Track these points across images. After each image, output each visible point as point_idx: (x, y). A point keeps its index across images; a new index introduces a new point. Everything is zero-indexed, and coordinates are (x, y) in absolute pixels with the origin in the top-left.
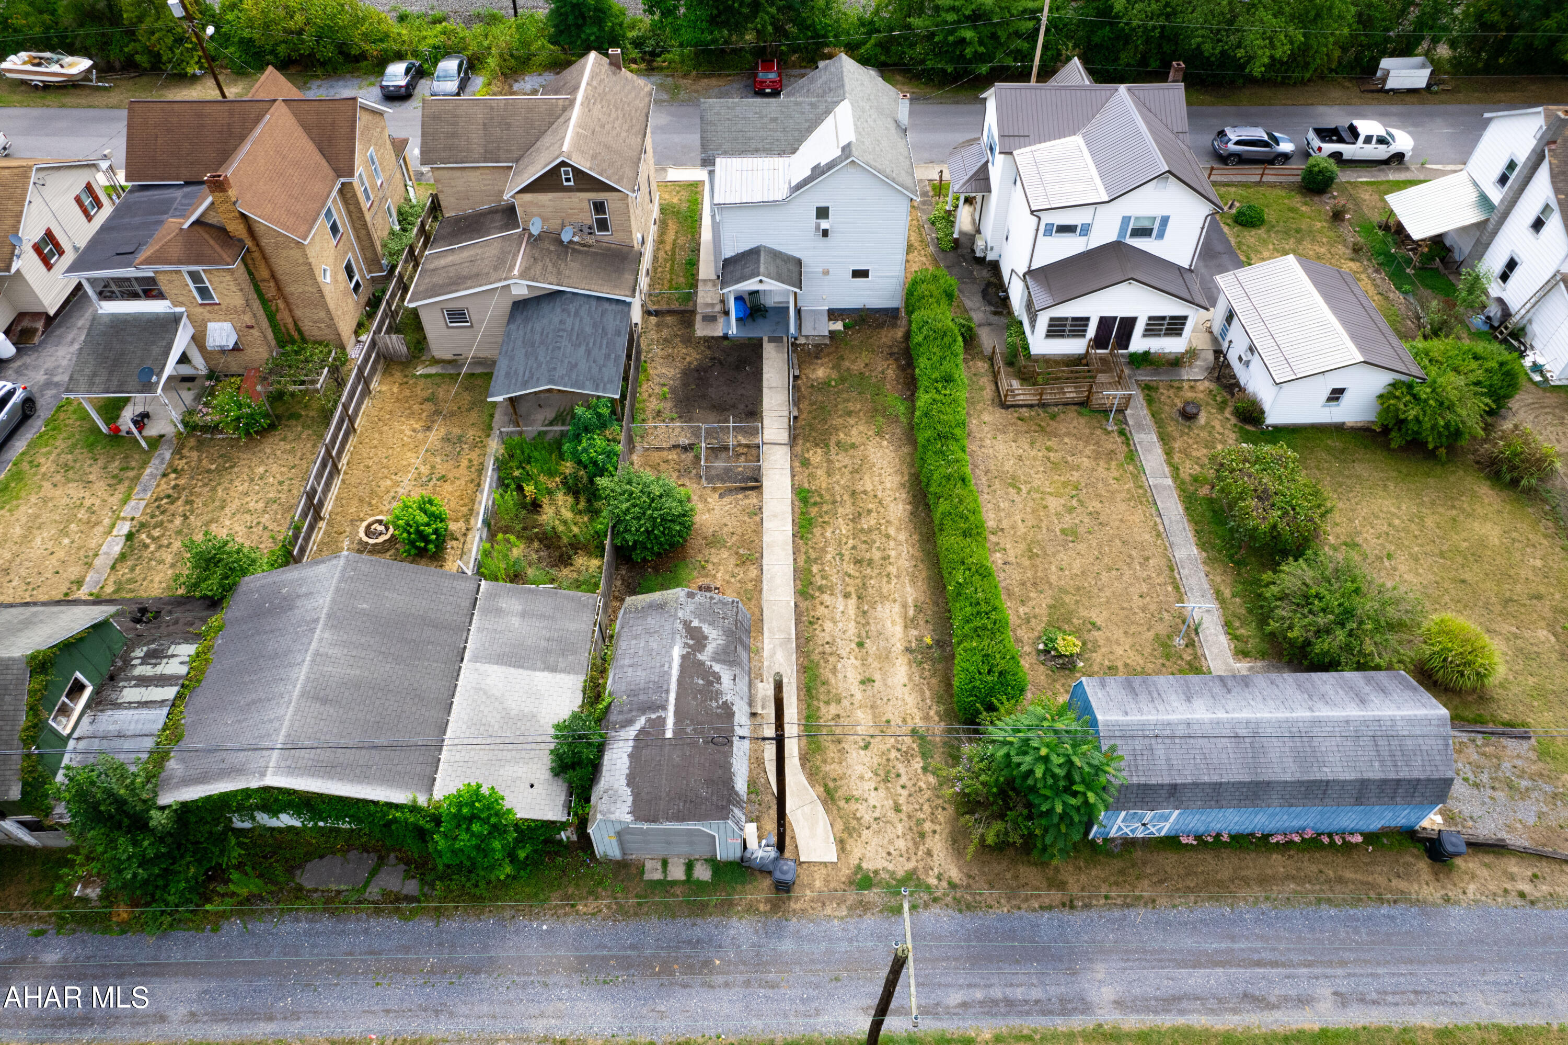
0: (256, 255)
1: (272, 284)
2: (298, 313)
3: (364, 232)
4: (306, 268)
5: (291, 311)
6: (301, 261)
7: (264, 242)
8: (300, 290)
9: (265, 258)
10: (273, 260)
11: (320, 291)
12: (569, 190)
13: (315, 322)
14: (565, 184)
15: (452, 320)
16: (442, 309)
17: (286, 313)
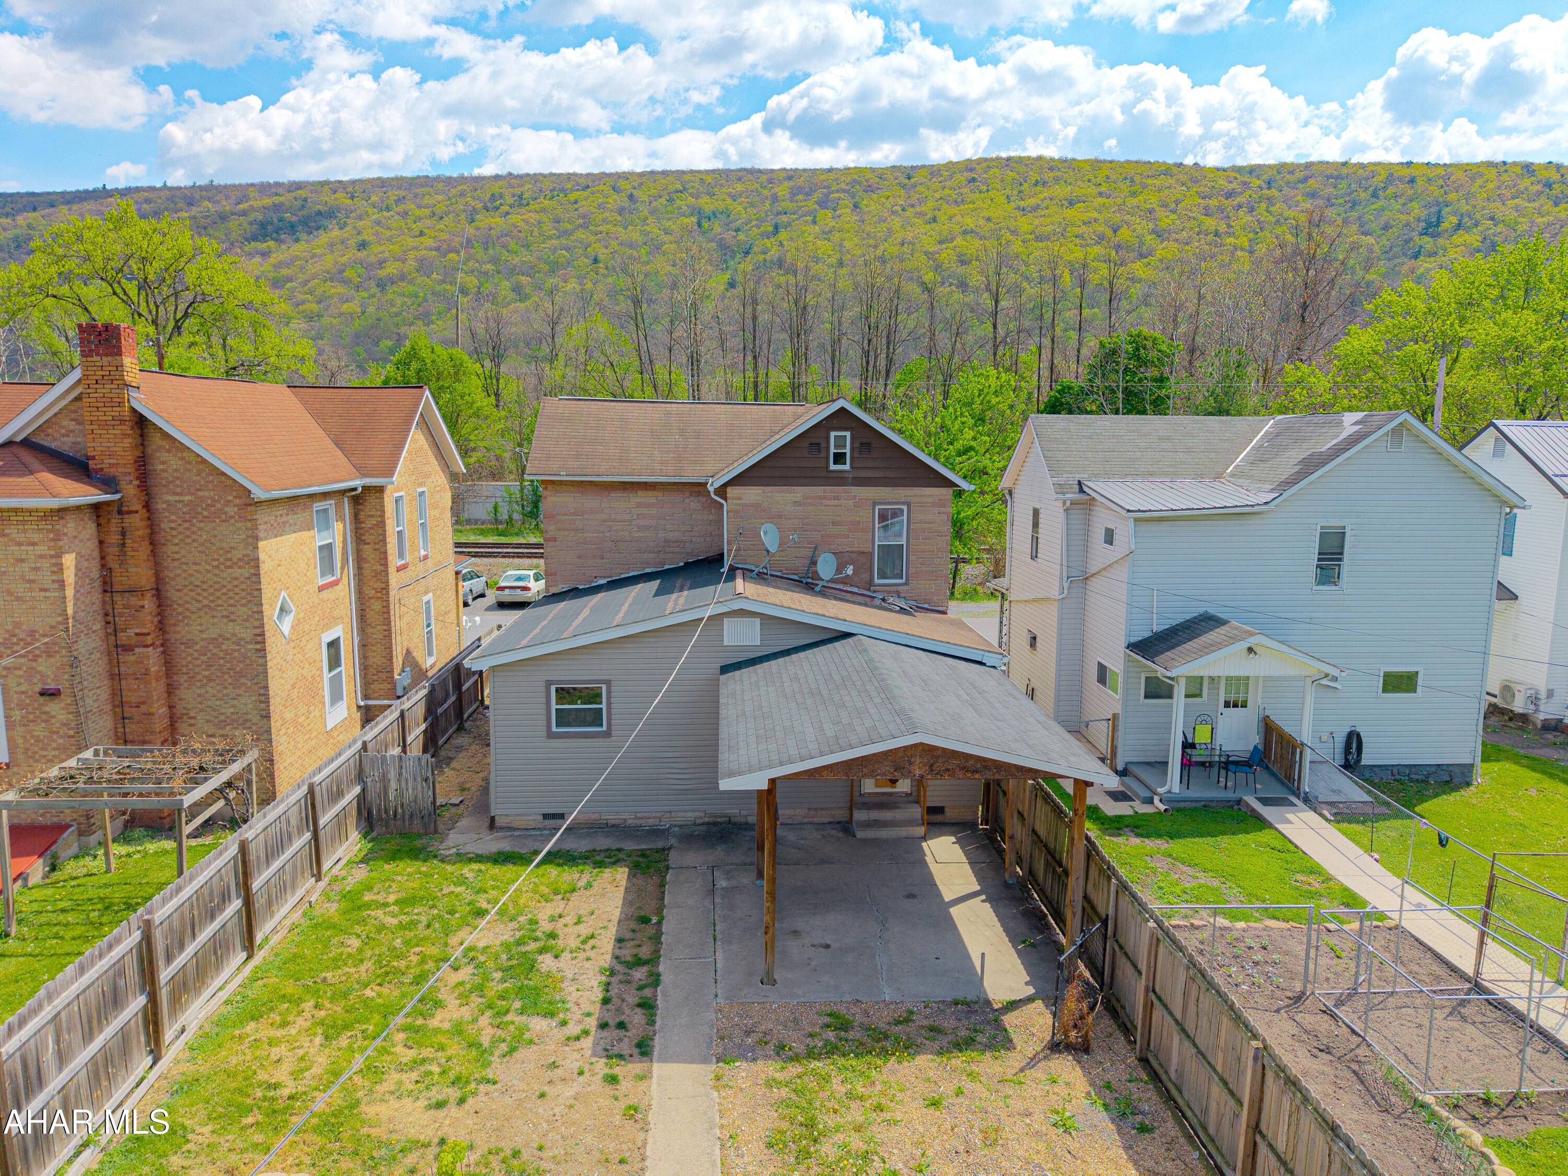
0: (136, 521)
1: (149, 604)
2: (188, 696)
3: (377, 606)
4: (246, 572)
5: (170, 689)
6: (236, 555)
7: (164, 500)
8: (213, 633)
9: (153, 542)
10: (170, 549)
11: (260, 638)
12: (839, 480)
13: (222, 724)
14: (833, 467)
15: (563, 718)
16: (549, 684)
17: (158, 689)
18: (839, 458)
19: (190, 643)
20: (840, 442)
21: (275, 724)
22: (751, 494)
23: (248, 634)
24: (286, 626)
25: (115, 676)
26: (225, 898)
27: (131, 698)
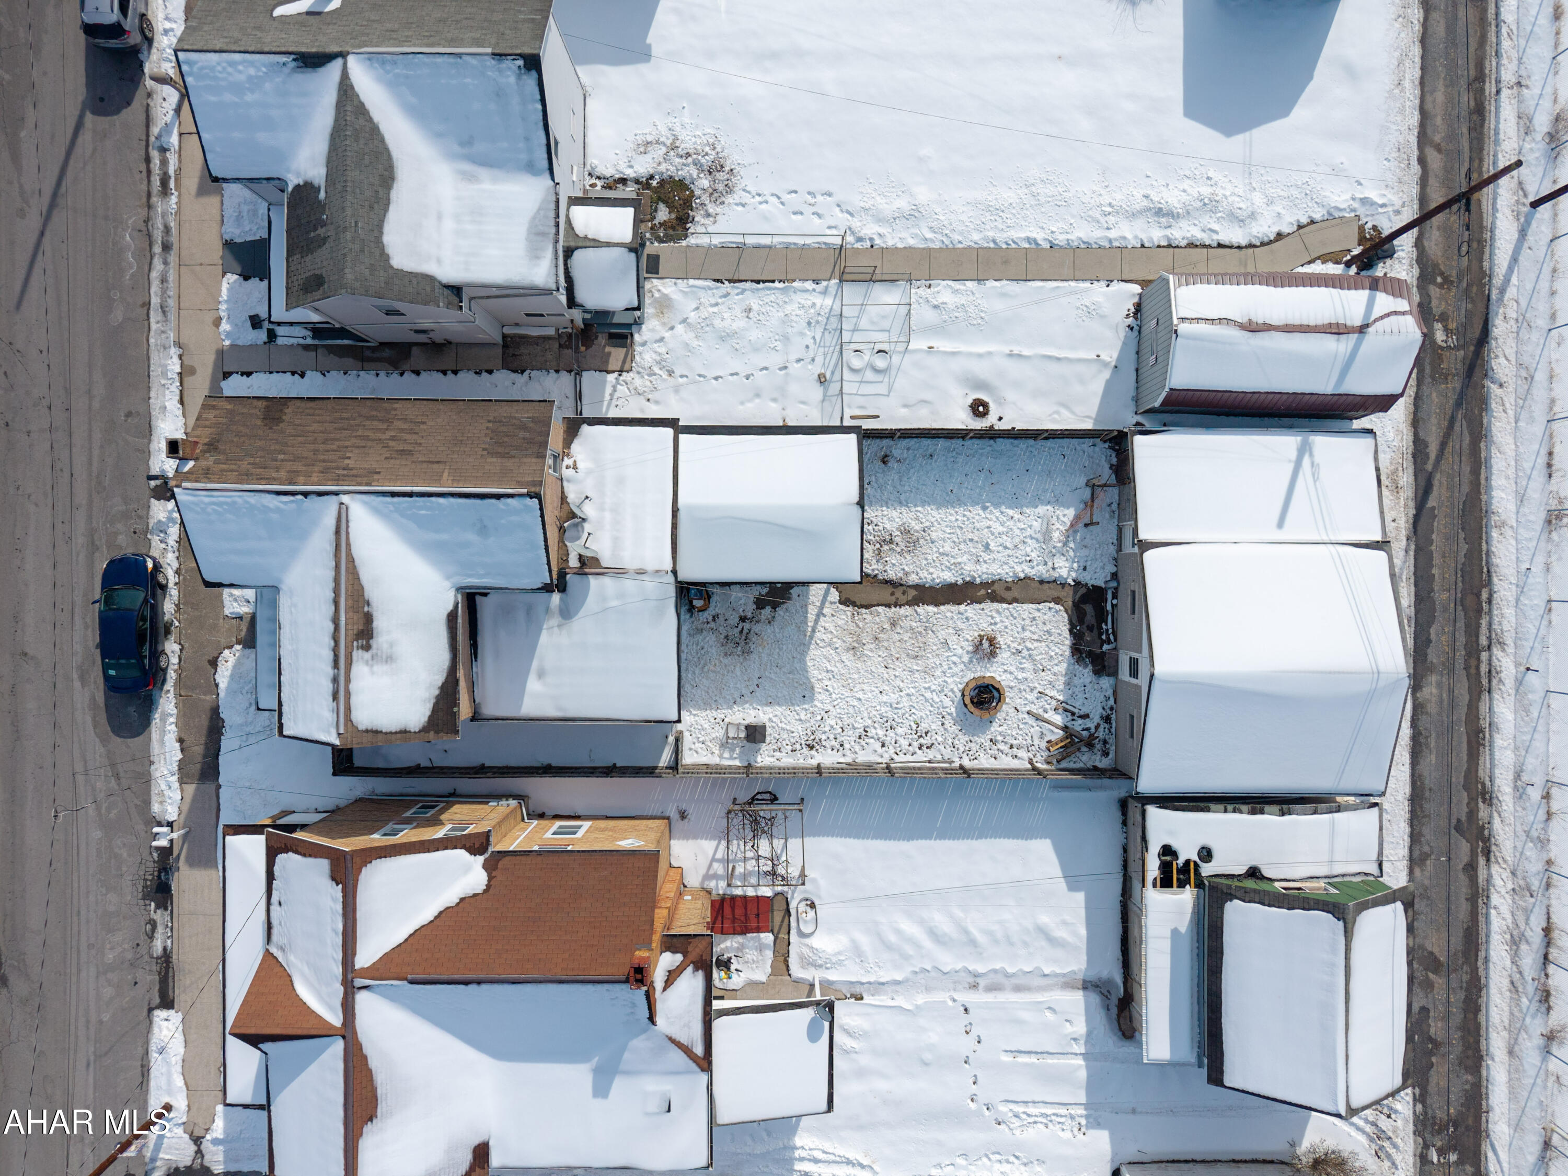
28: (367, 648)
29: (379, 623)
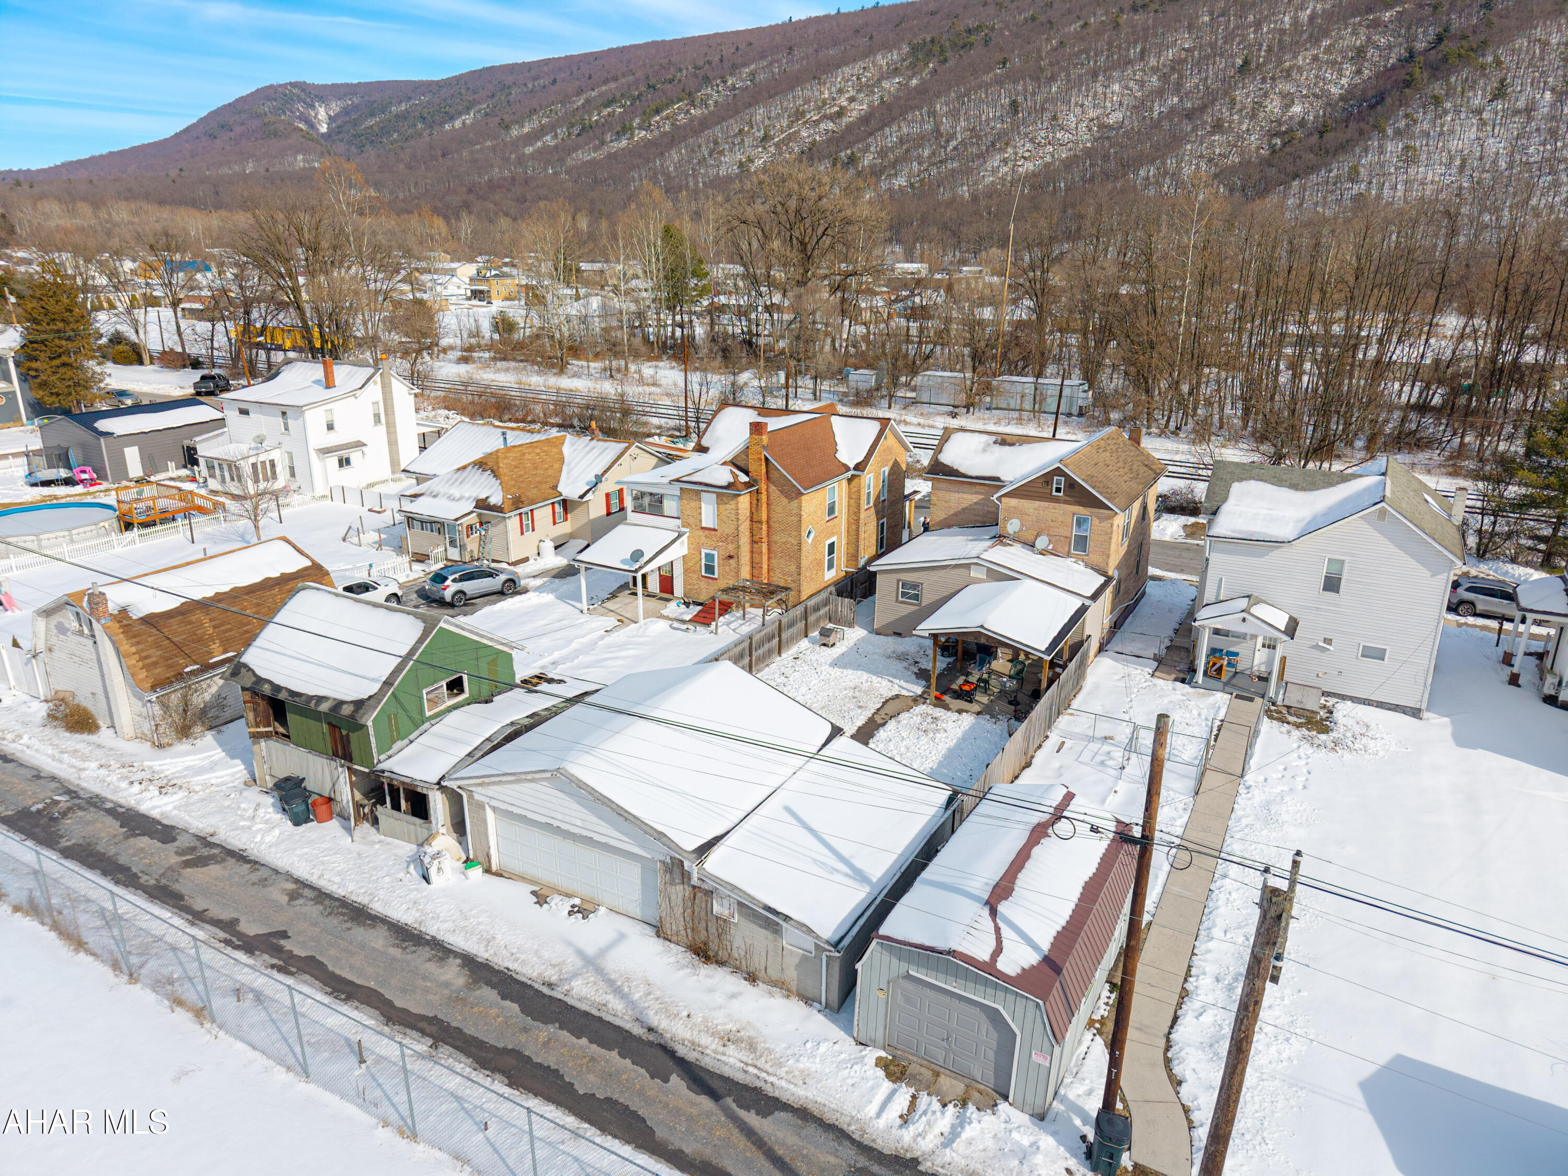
1: (765, 527)
3: (854, 527)
4: (797, 522)
5: (769, 559)
6: (795, 511)
7: (772, 488)
8: (785, 540)
9: (767, 504)
10: (772, 507)
12: (1056, 500)
13: (784, 575)
14: (1054, 493)
15: (904, 595)
16: (898, 581)
17: (765, 558)
18: (1058, 490)
19: (776, 543)
20: (1059, 483)
21: (802, 577)
22: (1013, 502)
23: (795, 542)
24: (810, 541)
25: (752, 552)
26: (773, 637)
27: (756, 560)
28: (995, 442)
29: (1007, 449)
